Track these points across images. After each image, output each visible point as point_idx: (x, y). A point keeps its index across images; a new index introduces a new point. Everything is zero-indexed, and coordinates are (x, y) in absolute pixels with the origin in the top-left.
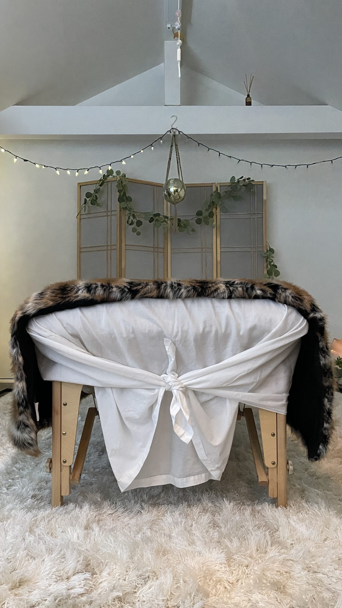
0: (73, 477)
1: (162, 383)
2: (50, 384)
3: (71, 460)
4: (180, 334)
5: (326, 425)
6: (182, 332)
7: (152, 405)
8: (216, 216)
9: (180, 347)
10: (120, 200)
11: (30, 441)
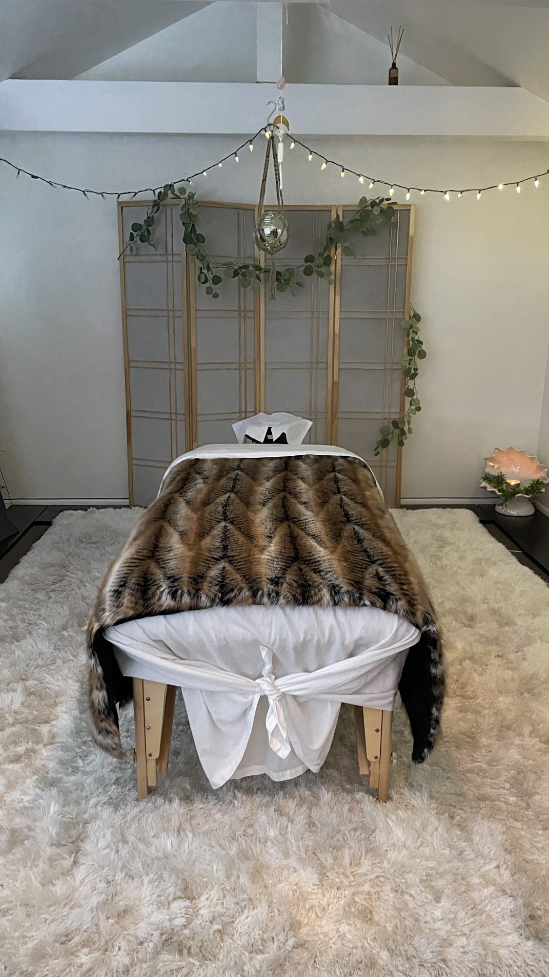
0: (160, 769)
1: (257, 689)
2: (131, 679)
3: (156, 755)
4: (277, 642)
5: (432, 731)
6: (280, 640)
7: (246, 710)
8: (336, 260)
9: (278, 654)
10: (187, 239)
11: (114, 746)
